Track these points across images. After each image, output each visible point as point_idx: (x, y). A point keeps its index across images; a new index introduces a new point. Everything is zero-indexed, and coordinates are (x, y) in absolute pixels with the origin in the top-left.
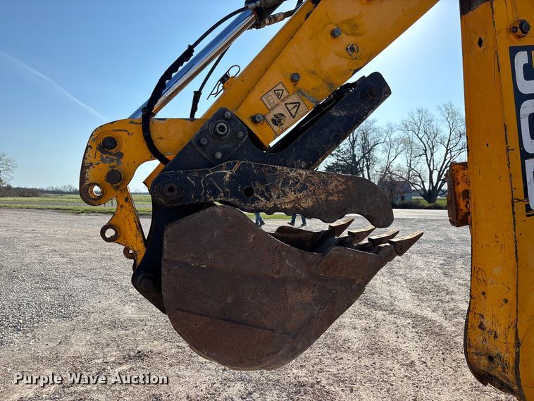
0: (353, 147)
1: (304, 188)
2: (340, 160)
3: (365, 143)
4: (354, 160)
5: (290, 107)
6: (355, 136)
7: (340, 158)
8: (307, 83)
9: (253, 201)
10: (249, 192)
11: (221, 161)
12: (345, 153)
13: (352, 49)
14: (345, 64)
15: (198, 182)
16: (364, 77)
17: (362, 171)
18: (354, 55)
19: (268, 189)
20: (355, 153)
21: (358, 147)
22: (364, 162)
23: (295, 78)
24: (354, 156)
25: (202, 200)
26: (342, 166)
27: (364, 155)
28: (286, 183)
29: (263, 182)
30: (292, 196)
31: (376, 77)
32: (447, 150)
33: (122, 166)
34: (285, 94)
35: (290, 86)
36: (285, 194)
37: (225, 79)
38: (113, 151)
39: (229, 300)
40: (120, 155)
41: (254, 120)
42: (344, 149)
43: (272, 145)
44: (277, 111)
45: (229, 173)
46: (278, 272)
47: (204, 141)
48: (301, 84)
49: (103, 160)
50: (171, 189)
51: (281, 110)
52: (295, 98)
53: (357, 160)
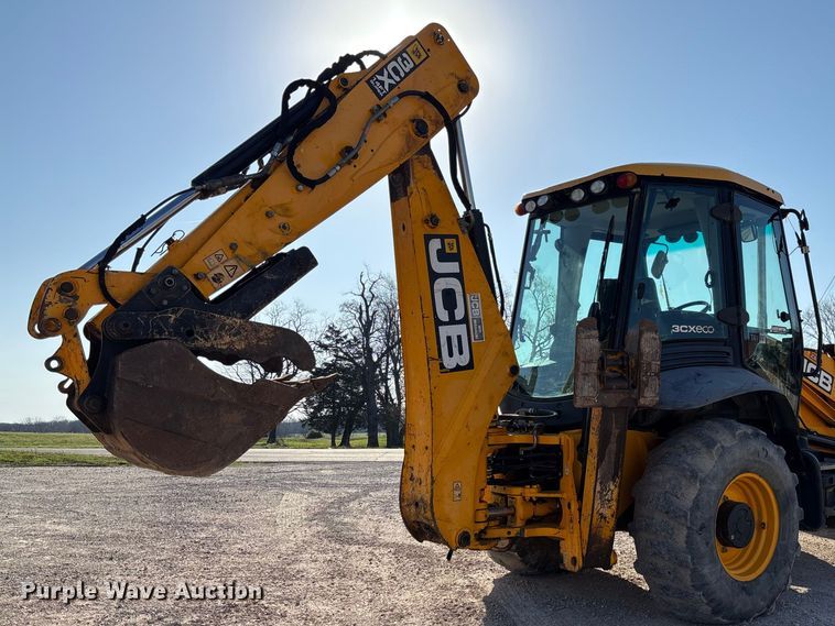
0: (366, 333)
1: (238, 333)
2: (342, 358)
3: (390, 327)
4: (369, 358)
5: (228, 269)
6: (371, 314)
7: (341, 354)
8: (243, 251)
9: (193, 341)
10: (190, 333)
11: (167, 307)
12: (350, 345)
13: (284, 227)
14: (278, 238)
15: (147, 323)
16: (293, 250)
17: (385, 380)
18: (286, 232)
19: (206, 332)
20: (371, 345)
21: (377, 334)
22: (388, 364)
23: (233, 247)
24: (369, 351)
25: (150, 337)
26: (344, 370)
27: (390, 349)
28: (222, 327)
29: (203, 325)
30: (227, 339)
31: (305, 251)
32: (535, 347)
33: (78, 306)
34: (225, 258)
35: (229, 252)
36: (221, 337)
37: (170, 242)
38: (69, 294)
39: (170, 416)
40: (76, 298)
41: (196, 277)
42: (350, 337)
43: (212, 297)
44: (217, 271)
45: (173, 317)
46: (213, 396)
47: (153, 291)
48: (237, 252)
49: (61, 300)
50: (126, 325)
51: (220, 270)
52: (233, 262)
53: (375, 358)
